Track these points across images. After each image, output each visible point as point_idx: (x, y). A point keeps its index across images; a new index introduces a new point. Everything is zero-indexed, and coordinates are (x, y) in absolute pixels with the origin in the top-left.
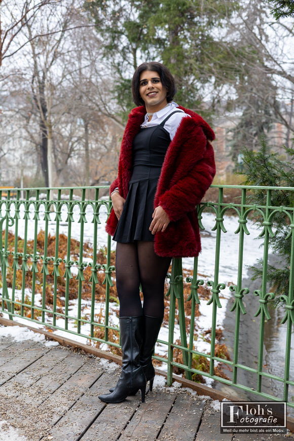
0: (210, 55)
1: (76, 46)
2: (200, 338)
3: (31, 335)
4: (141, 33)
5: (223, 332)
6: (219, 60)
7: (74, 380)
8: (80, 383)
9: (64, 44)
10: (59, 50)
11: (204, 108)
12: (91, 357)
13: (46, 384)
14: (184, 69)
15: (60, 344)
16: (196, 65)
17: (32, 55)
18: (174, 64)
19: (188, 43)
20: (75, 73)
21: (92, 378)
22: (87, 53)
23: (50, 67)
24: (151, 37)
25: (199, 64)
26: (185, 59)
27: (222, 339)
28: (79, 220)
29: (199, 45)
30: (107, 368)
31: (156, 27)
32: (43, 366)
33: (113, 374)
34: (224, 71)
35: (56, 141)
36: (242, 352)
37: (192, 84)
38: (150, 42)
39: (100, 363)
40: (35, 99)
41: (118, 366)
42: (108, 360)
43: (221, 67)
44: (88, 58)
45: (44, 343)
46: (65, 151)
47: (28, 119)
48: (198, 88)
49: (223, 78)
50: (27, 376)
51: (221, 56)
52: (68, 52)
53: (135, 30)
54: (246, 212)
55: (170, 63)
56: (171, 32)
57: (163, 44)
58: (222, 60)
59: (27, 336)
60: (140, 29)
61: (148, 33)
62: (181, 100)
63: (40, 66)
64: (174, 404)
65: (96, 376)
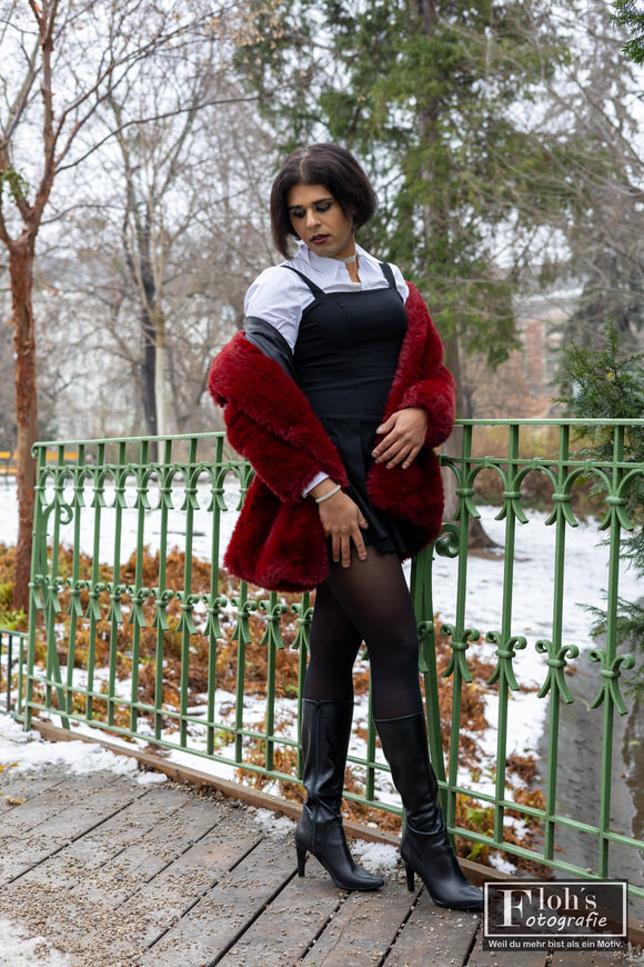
0: (506, 162)
1: (217, 151)
2: (487, 776)
3: (107, 760)
4: (358, 116)
5: (537, 765)
6: (526, 171)
7: (197, 854)
8: (209, 860)
9: (191, 145)
10: (181, 158)
11: (495, 278)
12: (236, 807)
13: (135, 862)
14: (449, 192)
15: (171, 778)
16: (476, 183)
17: (123, 170)
18: (428, 183)
19: (459, 135)
20: (215, 206)
21: (237, 850)
22: (241, 164)
23: (161, 195)
24: (379, 126)
25: (484, 181)
26: (451, 171)
27: (535, 780)
28: (209, 505)
29: (483, 139)
30: (270, 830)
31: (388, 104)
32: (131, 825)
33: (284, 841)
34: (539, 195)
35: (175, 356)
36: (581, 808)
37: (469, 225)
38: (377, 136)
39: (256, 819)
40: (130, 263)
41: (293, 826)
42: (273, 813)
43: (531, 186)
44: (245, 174)
45: (135, 776)
46: (196, 376)
47: (116, 307)
48: (483, 234)
49: (538, 212)
50: (95, 844)
51: (531, 162)
52: (201, 162)
53: (345, 111)
54: (570, 475)
55: (420, 178)
56: (421, 113)
57: (406, 140)
58: (534, 172)
59: (98, 762)
60: (355, 108)
61: (372, 116)
62: (444, 261)
63: (141, 191)
64: (414, 905)
65: (246, 845)
